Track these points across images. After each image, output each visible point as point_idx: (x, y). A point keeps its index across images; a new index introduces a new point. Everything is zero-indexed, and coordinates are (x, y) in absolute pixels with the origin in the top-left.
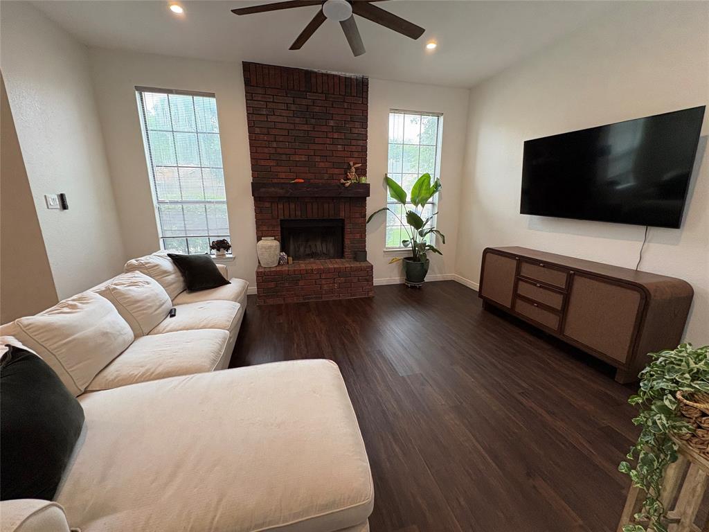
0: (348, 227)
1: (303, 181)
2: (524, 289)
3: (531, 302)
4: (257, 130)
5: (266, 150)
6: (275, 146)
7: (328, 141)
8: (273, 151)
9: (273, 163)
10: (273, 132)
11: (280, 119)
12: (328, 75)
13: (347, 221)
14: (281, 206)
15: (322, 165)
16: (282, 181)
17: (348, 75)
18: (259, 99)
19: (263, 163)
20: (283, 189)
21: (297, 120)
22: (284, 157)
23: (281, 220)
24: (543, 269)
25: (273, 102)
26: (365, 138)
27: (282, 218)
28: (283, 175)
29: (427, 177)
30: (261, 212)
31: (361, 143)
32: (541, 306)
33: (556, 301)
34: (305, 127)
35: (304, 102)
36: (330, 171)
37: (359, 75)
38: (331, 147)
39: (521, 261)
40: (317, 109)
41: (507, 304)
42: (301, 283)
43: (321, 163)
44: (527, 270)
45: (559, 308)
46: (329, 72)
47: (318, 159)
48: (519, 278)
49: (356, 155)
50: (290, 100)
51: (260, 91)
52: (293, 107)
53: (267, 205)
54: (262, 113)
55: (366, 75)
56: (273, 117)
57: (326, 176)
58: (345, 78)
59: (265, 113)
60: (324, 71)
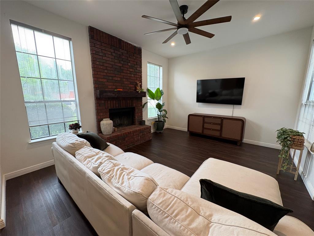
0: (136, 110)
1: (122, 90)
2: (206, 126)
3: (210, 129)
4: (98, 63)
5: (102, 74)
6: (106, 72)
7: (128, 72)
8: (105, 74)
9: (105, 80)
10: (105, 65)
11: (108, 59)
12: (128, 43)
13: (136, 108)
14: (109, 102)
15: (126, 83)
16: (110, 90)
17: (135, 45)
18: (98, 47)
19: (100, 80)
20: (114, 94)
21: (116, 61)
22: (110, 78)
23: (110, 110)
24: (213, 119)
25: (105, 50)
26: (141, 72)
27: (110, 108)
28: (110, 87)
29: (159, 89)
30: (100, 106)
31: (140, 74)
32: (213, 130)
33: (218, 127)
34: (119, 65)
35: (119, 53)
36: (130, 86)
37: (139, 46)
38: (129, 75)
39: (204, 117)
40: (124, 57)
41: (201, 132)
42: (126, 139)
43: (126, 82)
44: (206, 120)
45: (220, 129)
46: (128, 42)
47: (124, 80)
48: (204, 122)
49: (138, 79)
50: (112, 51)
51: (99, 43)
52: (114, 54)
53: (103, 102)
54: (100, 54)
55: (141, 47)
56: (105, 57)
57: (128, 88)
58: (134, 46)
59: (101, 55)
60: (126, 41)
